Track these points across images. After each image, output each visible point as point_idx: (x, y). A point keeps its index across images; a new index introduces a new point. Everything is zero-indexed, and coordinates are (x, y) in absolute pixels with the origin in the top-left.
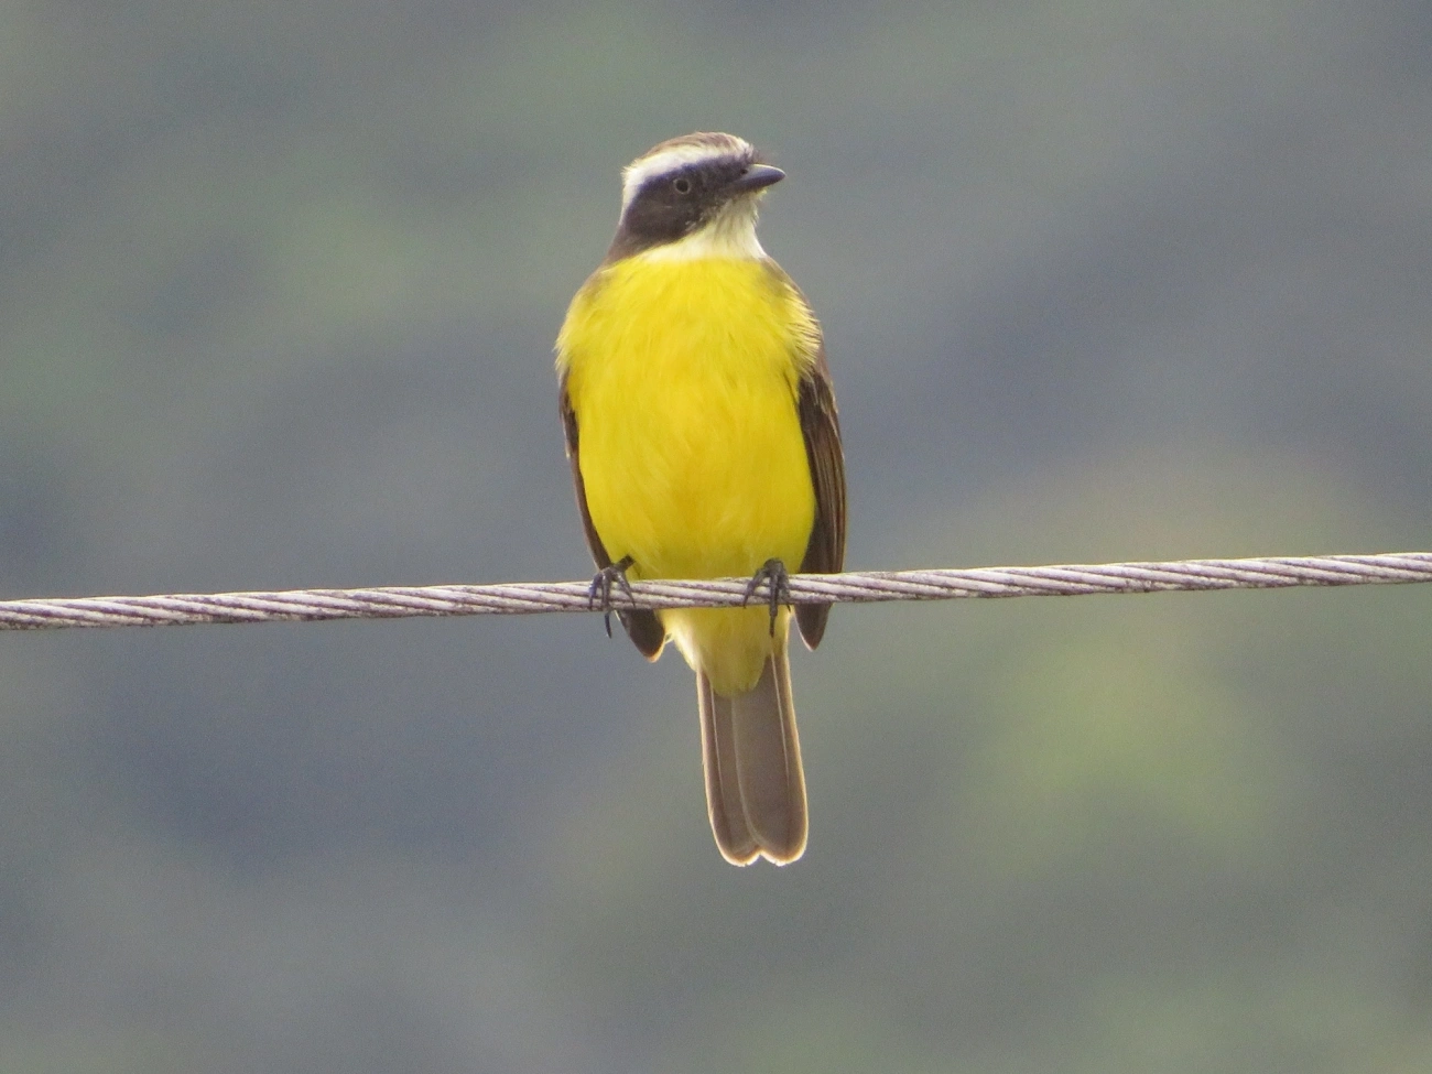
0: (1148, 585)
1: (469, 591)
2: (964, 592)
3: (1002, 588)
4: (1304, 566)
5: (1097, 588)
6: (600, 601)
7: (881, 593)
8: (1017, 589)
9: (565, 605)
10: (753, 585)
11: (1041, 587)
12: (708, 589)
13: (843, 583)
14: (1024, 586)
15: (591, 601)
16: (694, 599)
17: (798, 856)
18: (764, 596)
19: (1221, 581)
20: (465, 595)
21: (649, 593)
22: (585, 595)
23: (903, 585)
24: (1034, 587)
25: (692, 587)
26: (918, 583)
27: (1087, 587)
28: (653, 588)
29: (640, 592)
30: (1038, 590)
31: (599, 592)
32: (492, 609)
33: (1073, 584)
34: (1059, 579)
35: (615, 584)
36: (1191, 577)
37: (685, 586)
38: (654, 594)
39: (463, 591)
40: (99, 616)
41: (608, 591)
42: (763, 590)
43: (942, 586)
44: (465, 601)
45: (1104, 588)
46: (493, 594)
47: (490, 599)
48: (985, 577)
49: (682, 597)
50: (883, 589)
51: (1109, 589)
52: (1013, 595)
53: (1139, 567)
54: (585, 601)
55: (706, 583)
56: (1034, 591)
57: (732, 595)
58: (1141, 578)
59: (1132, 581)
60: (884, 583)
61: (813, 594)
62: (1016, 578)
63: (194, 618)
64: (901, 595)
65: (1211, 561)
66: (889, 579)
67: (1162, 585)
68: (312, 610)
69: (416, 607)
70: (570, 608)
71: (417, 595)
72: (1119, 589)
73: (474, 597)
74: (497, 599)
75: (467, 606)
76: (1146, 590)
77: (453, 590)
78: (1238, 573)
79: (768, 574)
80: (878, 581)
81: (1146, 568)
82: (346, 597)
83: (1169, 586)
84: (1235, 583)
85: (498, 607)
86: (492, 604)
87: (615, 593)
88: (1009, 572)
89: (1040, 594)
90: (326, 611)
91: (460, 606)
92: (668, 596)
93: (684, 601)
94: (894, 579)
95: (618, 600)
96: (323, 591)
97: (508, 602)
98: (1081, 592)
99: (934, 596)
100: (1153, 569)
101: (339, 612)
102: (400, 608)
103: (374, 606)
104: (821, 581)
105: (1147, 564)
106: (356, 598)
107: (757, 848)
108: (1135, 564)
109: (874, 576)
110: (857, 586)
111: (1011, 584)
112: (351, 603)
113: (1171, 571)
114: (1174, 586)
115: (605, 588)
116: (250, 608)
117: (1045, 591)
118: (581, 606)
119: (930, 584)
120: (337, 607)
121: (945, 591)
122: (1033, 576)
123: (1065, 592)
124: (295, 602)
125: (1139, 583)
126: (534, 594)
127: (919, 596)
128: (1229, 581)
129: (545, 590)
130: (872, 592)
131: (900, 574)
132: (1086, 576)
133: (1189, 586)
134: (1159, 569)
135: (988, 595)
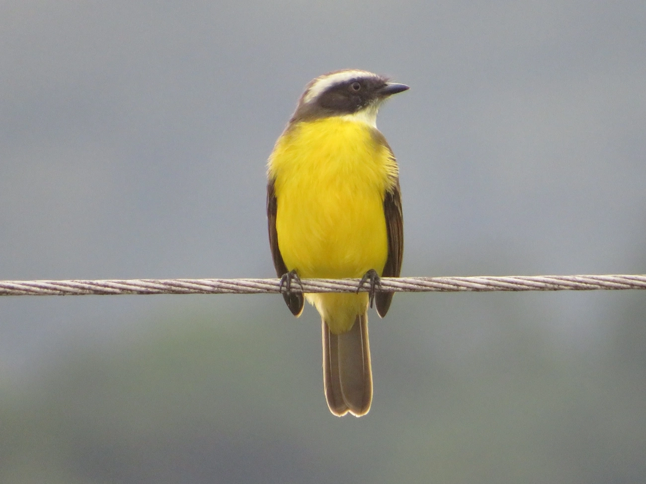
0: (556, 286)
1: (221, 282)
2: (465, 288)
3: (484, 286)
4: (633, 279)
5: (531, 288)
6: (285, 288)
7: (424, 288)
8: (491, 287)
9: (268, 290)
10: (362, 282)
11: (503, 287)
12: (339, 284)
13: (405, 282)
14: (495, 286)
15: (281, 288)
16: (332, 288)
17: (366, 413)
18: (367, 288)
19: (592, 286)
20: (219, 283)
21: (309, 285)
22: (278, 285)
23: (435, 284)
24: (500, 286)
25: (331, 283)
26: (443, 283)
27: (527, 287)
28: (312, 282)
29: (305, 284)
30: (502, 288)
31: (285, 283)
32: (232, 291)
33: (519, 286)
34: (512, 283)
35: (293, 280)
36: (577, 284)
37: (327, 282)
38: (312, 285)
39: (218, 281)
41: (290, 283)
42: (366, 285)
43: (454, 285)
44: (219, 287)
45: (534, 288)
46: (232, 283)
47: (231, 286)
48: (476, 281)
49: (326, 287)
50: (425, 286)
51: (537, 288)
52: (489, 290)
53: (552, 278)
54: (278, 288)
55: (338, 281)
56: (499, 288)
57: (351, 287)
58: (553, 283)
59: (548, 285)
60: (426, 282)
61: (391, 287)
62: (491, 282)
63: (84, 291)
64: (434, 289)
65: (588, 276)
66: (428, 281)
67: (563, 287)
68: (143, 289)
69: (194, 289)
70: (271, 291)
71: (195, 283)
72: (542, 288)
73: (223, 284)
74: (234, 286)
75: (220, 289)
76: (555, 289)
77: (213, 281)
78: (601, 282)
79: (369, 277)
80: (422, 281)
81: (555, 278)
82: (160, 283)
83: (566, 288)
84: (599, 287)
85: (235, 290)
86: (232, 289)
87: (293, 284)
88: (488, 279)
89: (502, 290)
90: (150, 290)
91: (216, 289)
92: (319, 286)
93: (327, 289)
94: (431, 281)
95: (294, 288)
96: (149, 280)
97: (240, 287)
98: (523, 290)
99: (450, 290)
100: (558, 279)
101: (156, 290)
102: (187, 289)
103: (173, 288)
104: (395, 281)
105: (555, 276)
106: (165, 284)
107: (347, 408)
108: (550, 276)
109: (421, 279)
110: (412, 284)
111: (488, 284)
112: (162, 286)
113: (568, 280)
114: (569, 287)
115: (288, 282)
116: (112, 287)
117: (505, 289)
118: (276, 290)
119: (448, 283)
120: (155, 288)
121: (455, 287)
122: (499, 281)
123: (515, 289)
124: (134, 285)
125: (552, 286)
126: (253, 284)
127: (443, 289)
128: (596, 286)
129: (258, 282)
130: (419, 287)
131: (434, 279)
132: (525, 282)
133: (576, 288)
134: (561, 279)
135: (477, 290)
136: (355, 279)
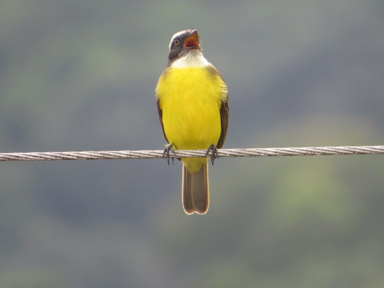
0: (313, 153)
1: (131, 152)
2: (264, 154)
3: (274, 153)
4: (354, 149)
5: (299, 154)
6: (166, 155)
7: (241, 154)
8: (278, 154)
10: (208, 152)
11: (284, 153)
12: (195, 153)
13: (231, 152)
14: (280, 153)
16: (191, 155)
17: (205, 213)
19: (332, 152)
21: (179, 153)
22: (162, 154)
23: (247, 152)
24: (282, 153)
25: (191, 152)
26: (251, 152)
27: (297, 154)
29: (177, 153)
30: (283, 154)
31: (166, 153)
32: (137, 157)
33: (293, 153)
34: (289, 151)
35: (170, 151)
36: (324, 151)
37: (189, 152)
38: (181, 154)
39: (129, 152)
40: (32, 157)
41: (168, 153)
43: (258, 153)
45: (301, 154)
46: (137, 153)
48: (269, 151)
49: (188, 155)
50: (242, 153)
51: (303, 154)
52: (277, 155)
53: (311, 148)
56: (282, 154)
57: (202, 154)
58: (311, 151)
59: (309, 152)
60: (242, 152)
61: (223, 154)
62: (278, 151)
63: (57, 158)
64: (247, 155)
65: (330, 147)
66: (244, 151)
68: (89, 157)
69: (117, 156)
70: (158, 157)
71: (117, 153)
72: (305, 154)
73: (132, 154)
74: (138, 155)
76: (312, 155)
77: (127, 152)
78: (337, 150)
79: (211, 149)
80: (240, 151)
82: (98, 153)
83: (318, 154)
84: (336, 153)
85: (139, 157)
87: (170, 153)
88: (276, 149)
89: (283, 155)
90: (92, 157)
91: (129, 156)
92: (184, 154)
95: (171, 155)
96: (92, 152)
97: (141, 155)
98: (295, 155)
99: (255, 155)
100: (314, 149)
101: (96, 157)
102: (112, 157)
103: (105, 156)
104: (225, 151)
106: (101, 154)
107: (194, 210)
108: (309, 147)
109: (239, 150)
110: (235, 152)
111: (276, 152)
112: (99, 155)
113: (319, 150)
114: (320, 154)
115: (168, 152)
116: (72, 156)
117: (285, 155)
118: (161, 157)
119: (254, 152)
121: (258, 154)
122: (282, 150)
123: (290, 155)
124: (84, 155)
125: (310, 153)
126: (149, 153)
127: (251, 155)
128: (335, 153)
129: (152, 152)
130: (239, 154)
131: (247, 149)
132: (296, 151)
133: (324, 154)
134: (316, 149)
135: (270, 155)
136: (204, 150)
